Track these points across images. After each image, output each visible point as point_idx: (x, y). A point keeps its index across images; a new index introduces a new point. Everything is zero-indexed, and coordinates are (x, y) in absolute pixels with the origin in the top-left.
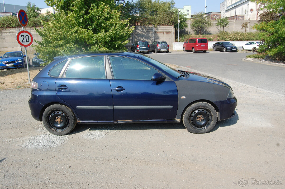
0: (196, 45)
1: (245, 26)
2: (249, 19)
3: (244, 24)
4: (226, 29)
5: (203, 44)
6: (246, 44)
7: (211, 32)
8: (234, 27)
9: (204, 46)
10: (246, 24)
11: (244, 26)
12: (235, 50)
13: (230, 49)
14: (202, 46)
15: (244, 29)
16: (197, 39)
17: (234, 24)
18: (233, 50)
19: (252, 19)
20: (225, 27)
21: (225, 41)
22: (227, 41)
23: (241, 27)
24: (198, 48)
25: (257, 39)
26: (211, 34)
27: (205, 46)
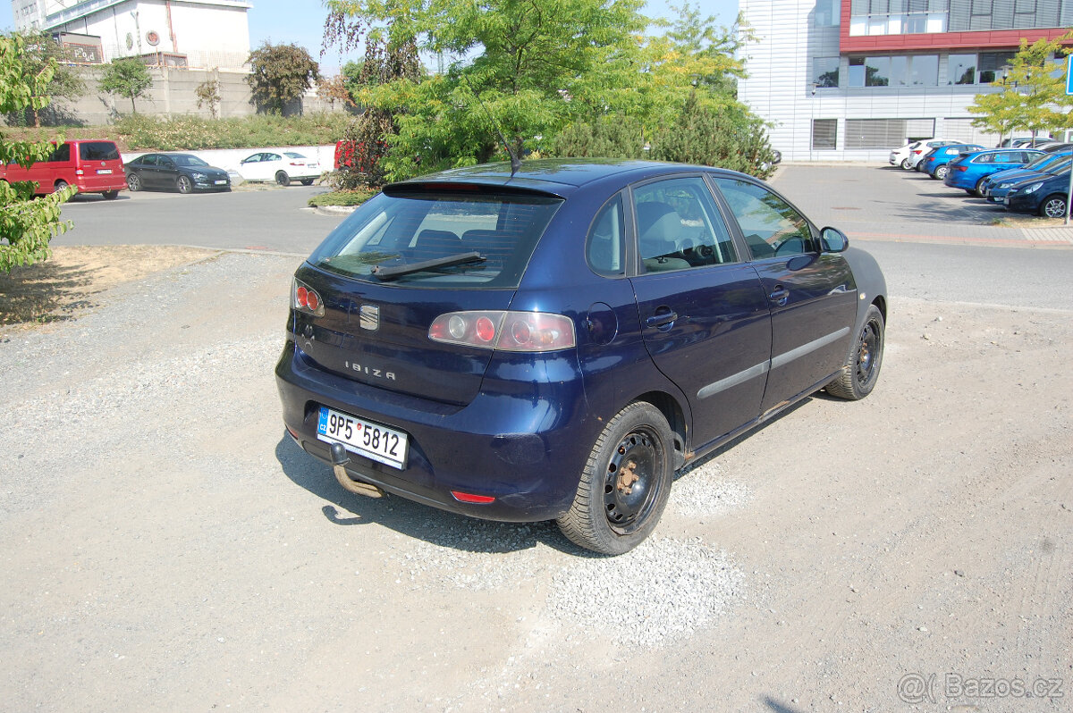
0: (77, 169)
1: (207, 92)
2: (217, 68)
3: (206, 86)
4: (143, 107)
5: (103, 163)
6: (245, 161)
7: (79, 117)
8: (166, 99)
9: (110, 172)
10: (213, 89)
11: (204, 96)
12: (225, 182)
13: (205, 182)
14: (99, 172)
15: (205, 106)
16: (77, 146)
17: (166, 85)
18: (217, 183)
19: (227, 70)
20: (140, 97)
21: (162, 149)
22: (168, 150)
23: (197, 98)
24: (87, 183)
25: (268, 143)
26: (79, 124)
27: (115, 173)
